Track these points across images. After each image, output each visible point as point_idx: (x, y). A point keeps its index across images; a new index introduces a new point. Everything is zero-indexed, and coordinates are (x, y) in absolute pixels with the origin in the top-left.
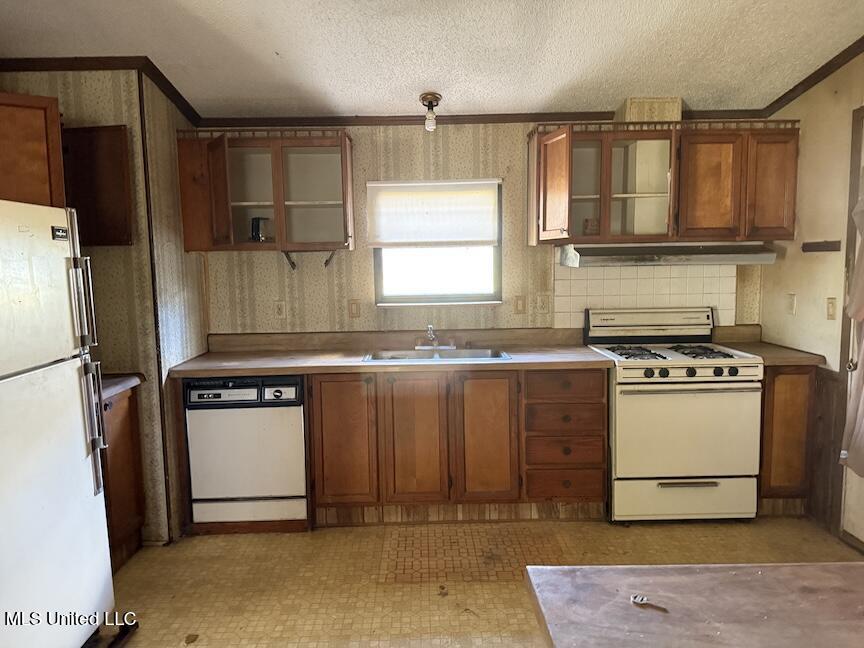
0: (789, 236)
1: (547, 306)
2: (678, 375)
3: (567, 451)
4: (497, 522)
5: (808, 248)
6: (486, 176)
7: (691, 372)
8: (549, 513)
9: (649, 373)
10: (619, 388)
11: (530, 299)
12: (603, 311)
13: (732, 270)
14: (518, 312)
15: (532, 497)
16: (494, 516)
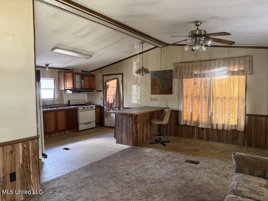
0: (95, 89)
1: (62, 100)
2: (86, 108)
3: (73, 121)
4: (63, 135)
5: (98, 91)
6: (52, 78)
7: (88, 108)
8: (70, 132)
9: (83, 108)
10: (80, 111)
11: (60, 99)
12: (71, 101)
13: (87, 94)
14: (58, 101)
15: (68, 129)
16: (62, 134)
